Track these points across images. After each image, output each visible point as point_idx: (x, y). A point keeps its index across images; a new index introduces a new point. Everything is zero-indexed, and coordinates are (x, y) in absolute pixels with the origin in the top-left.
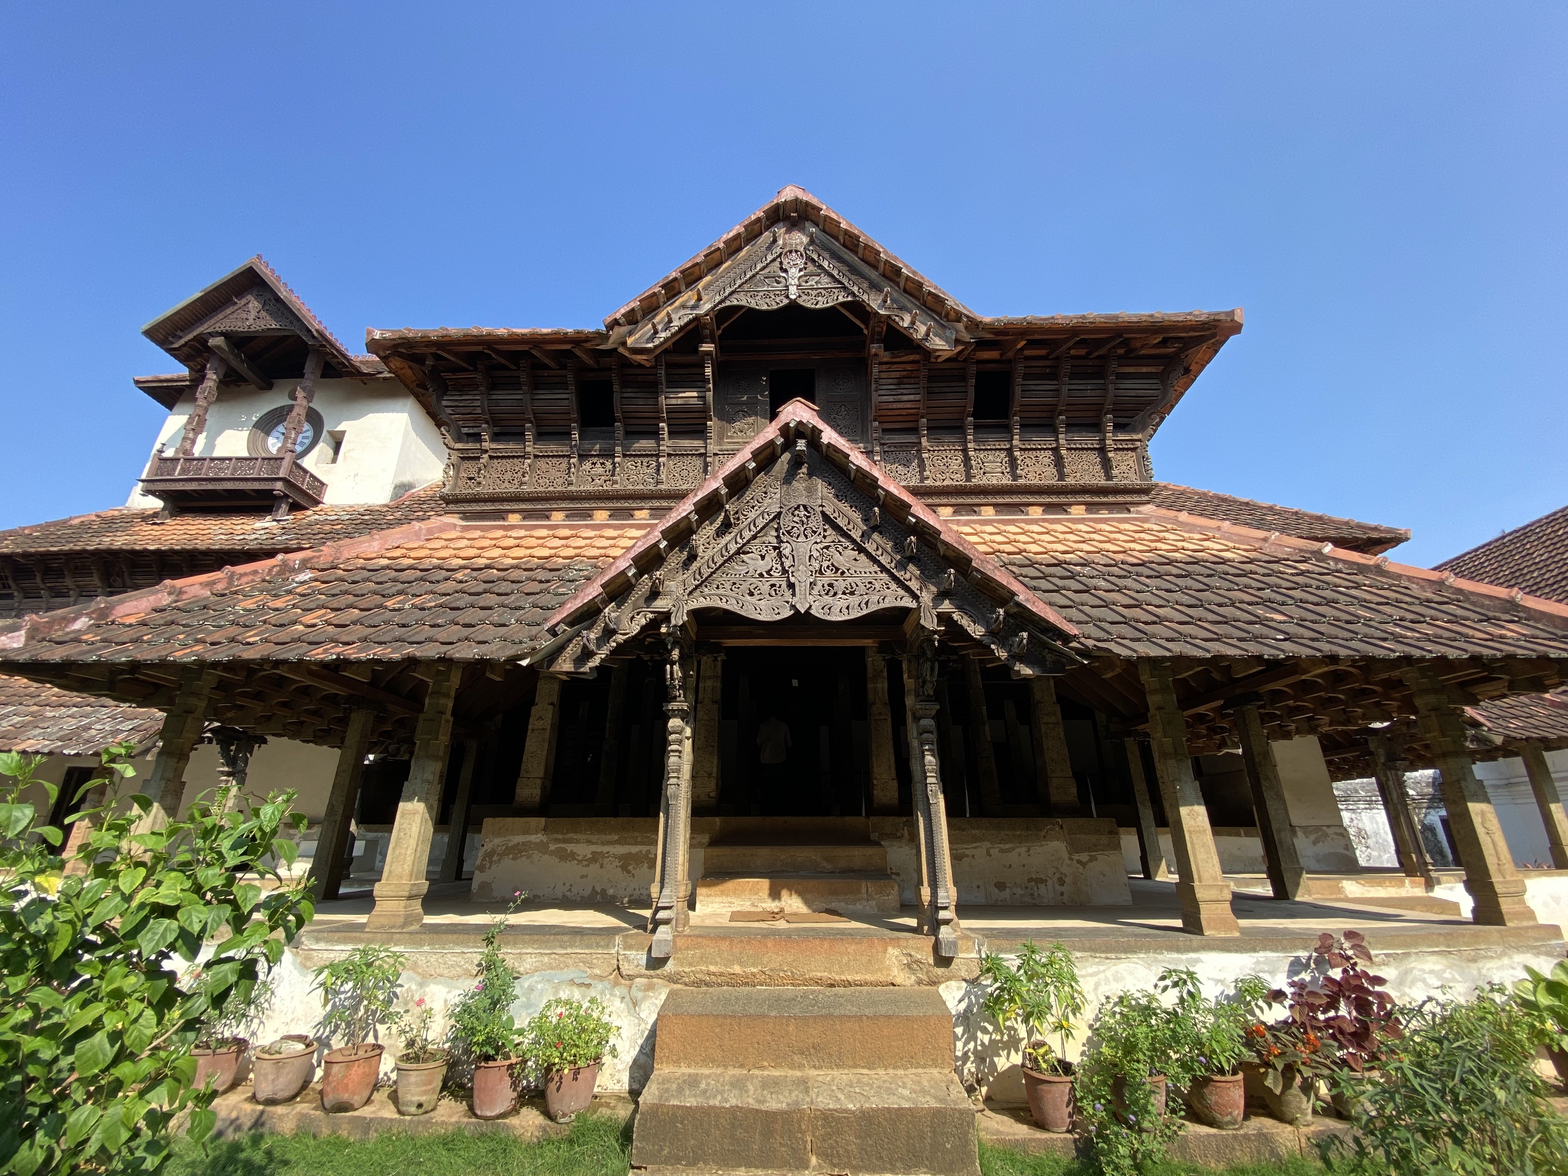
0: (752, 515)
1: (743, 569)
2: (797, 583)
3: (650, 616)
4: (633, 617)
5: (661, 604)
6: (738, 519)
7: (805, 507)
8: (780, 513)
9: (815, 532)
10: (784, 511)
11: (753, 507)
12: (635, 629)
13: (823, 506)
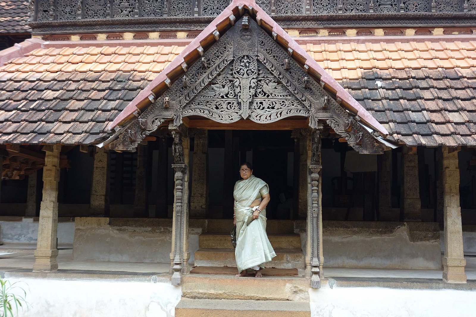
0: (217, 62)
1: (212, 94)
2: (242, 103)
3: (163, 120)
4: (154, 121)
5: (169, 114)
6: (210, 64)
7: (247, 56)
8: (233, 60)
9: (253, 72)
10: (235, 59)
11: (218, 57)
12: (155, 128)
13: (257, 56)
